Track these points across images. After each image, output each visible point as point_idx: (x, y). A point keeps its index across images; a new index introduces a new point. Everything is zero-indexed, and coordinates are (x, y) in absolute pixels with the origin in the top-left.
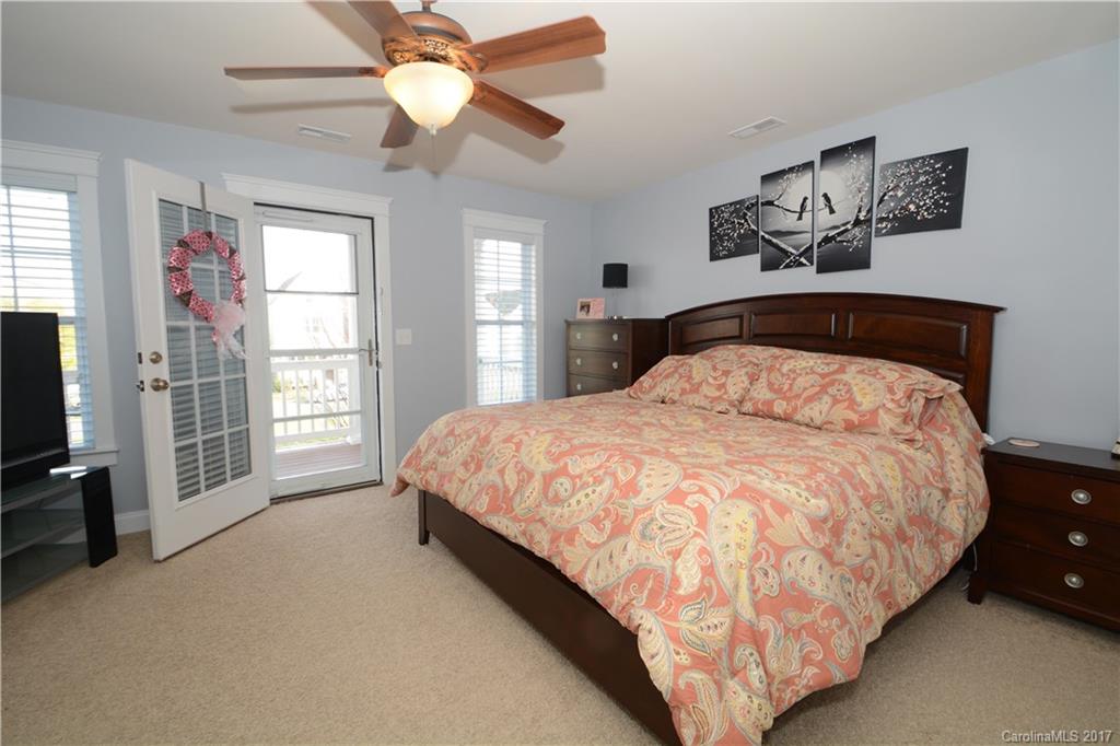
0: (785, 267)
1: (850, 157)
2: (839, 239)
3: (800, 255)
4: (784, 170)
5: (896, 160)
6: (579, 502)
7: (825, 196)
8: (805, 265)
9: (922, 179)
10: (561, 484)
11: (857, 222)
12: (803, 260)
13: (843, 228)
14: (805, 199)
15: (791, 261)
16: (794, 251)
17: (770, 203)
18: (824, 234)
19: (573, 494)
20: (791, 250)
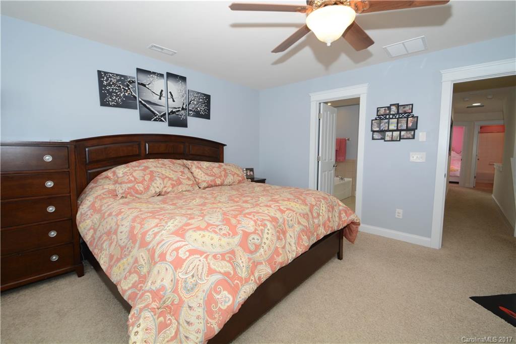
0: (154, 120)
1: (178, 81)
2: (177, 113)
3: (162, 116)
4: (150, 72)
5: (194, 90)
6: (267, 238)
7: (170, 93)
8: (164, 121)
9: (201, 100)
10: (254, 239)
11: (183, 109)
12: (162, 118)
13: (178, 109)
14: (162, 91)
15: (157, 118)
16: (158, 114)
17: (144, 85)
18: (171, 109)
19: (262, 239)
20: (156, 112)
